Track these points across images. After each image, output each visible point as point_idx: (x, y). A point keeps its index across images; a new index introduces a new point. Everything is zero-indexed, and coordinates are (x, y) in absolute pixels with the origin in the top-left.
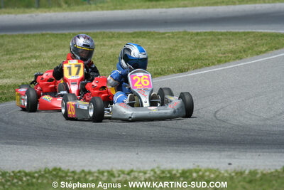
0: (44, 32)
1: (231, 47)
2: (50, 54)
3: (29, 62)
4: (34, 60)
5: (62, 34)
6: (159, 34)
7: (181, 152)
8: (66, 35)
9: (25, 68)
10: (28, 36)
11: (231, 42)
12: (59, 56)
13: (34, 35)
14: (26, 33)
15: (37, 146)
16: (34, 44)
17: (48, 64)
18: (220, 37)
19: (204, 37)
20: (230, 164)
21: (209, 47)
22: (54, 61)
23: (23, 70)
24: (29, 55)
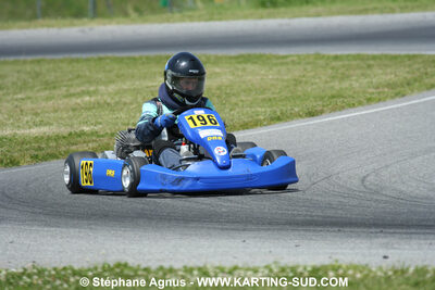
0: (102, 55)
1: (389, 77)
2: (112, 88)
3: (79, 101)
4: (87, 98)
5: (129, 58)
6: (278, 57)
7: (311, 239)
8: (134, 59)
9: (74, 110)
10: (77, 61)
11: (389, 70)
12: (125, 91)
13: (88, 60)
14: (75, 56)
15: (91, 229)
16: (88, 73)
17: (108, 104)
18: (372, 62)
19: (346, 63)
20: (385, 257)
21: (354, 78)
22: (117, 99)
23: (71, 113)
24: (78, 90)
